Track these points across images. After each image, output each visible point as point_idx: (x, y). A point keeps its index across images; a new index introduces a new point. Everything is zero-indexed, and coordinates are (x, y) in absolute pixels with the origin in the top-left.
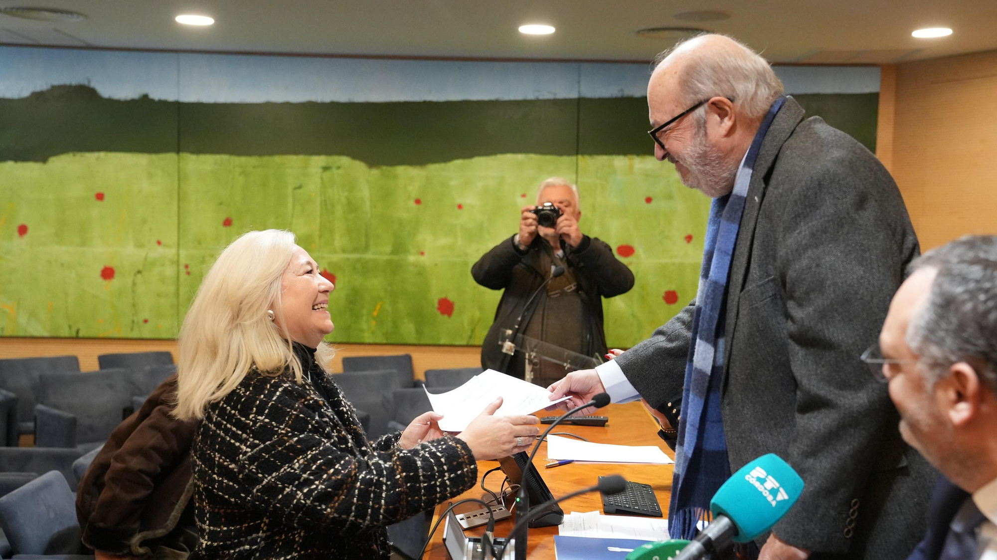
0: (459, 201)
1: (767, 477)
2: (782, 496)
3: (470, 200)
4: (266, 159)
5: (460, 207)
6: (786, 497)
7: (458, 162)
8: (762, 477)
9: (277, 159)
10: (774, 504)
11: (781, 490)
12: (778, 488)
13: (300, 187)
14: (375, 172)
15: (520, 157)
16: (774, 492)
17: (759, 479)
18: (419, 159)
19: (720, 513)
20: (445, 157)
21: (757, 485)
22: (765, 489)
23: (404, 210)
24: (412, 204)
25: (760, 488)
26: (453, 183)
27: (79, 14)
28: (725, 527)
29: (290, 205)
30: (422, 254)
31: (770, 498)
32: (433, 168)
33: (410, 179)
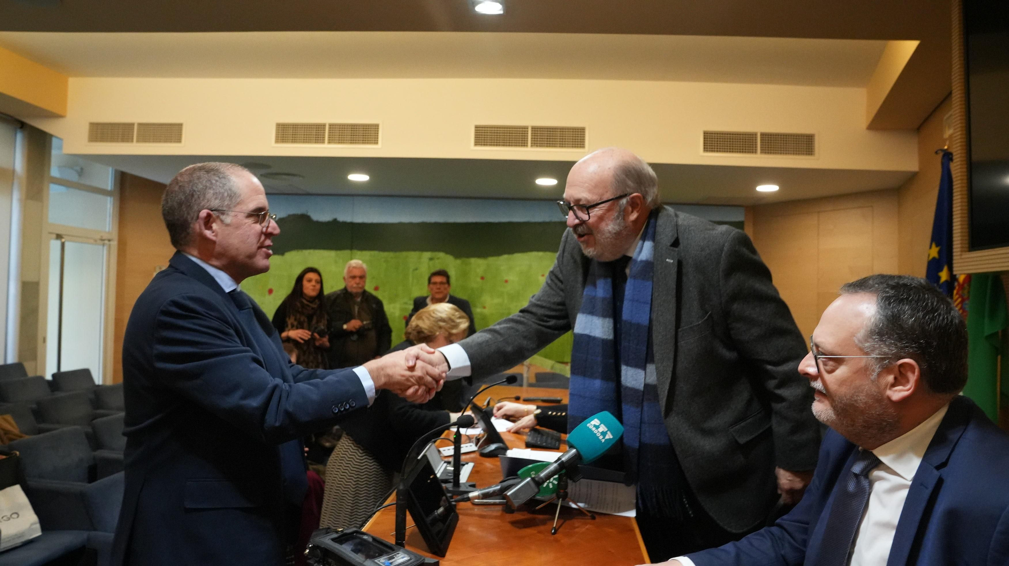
0: (506, 278)
1: (600, 424)
2: (609, 436)
3: (512, 277)
4: (398, 254)
5: (506, 281)
6: (611, 437)
7: (506, 256)
8: (597, 424)
9: (404, 254)
10: (603, 441)
11: (608, 432)
12: (607, 431)
13: (416, 269)
14: (458, 261)
15: (541, 254)
16: (604, 434)
17: (595, 426)
18: (483, 254)
19: (572, 446)
20: (498, 253)
21: (594, 429)
22: (599, 432)
23: (474, 282)
24: (479, 279)
25: (596, 432)
26: (502, 268)
27: (300, 176)
28: (574, 454)
29: (411, 279)
30: (484, 308)
31: (601, 437)
32: (492, 260)
33: (478, 265)
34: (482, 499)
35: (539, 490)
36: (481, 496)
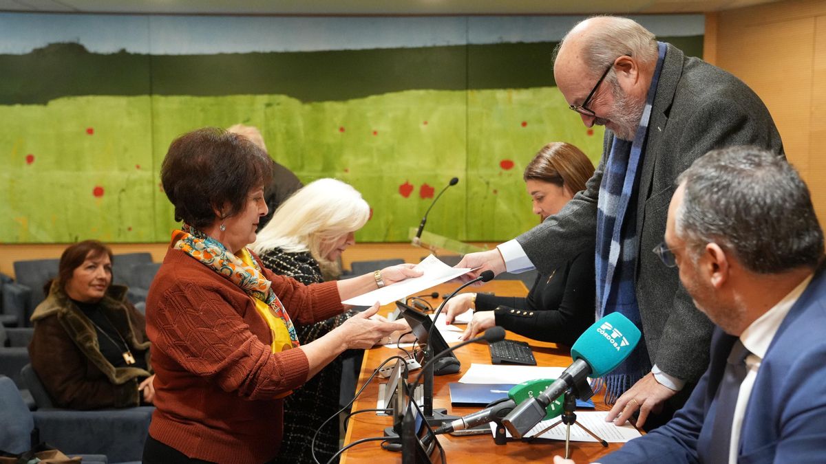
0: (374, 128)
1: (613, 329)
2: (625, 343)
3: (383, 127)
4: (220, 98)
5: (375, 133)
6: (628, 344)
7: (373, 98)
8: (610, 329)
9: (229, 99)
10: (618, 348)
11: (624, 338)
12: (622, 337)
13: (248, 120)
14: (307, 107)
15: (422, 92)
16: (618, 340)
17: (607, 331)
18: (342, 96)
19: (578, 357)
20: (363, 94)
21: (606, 335)
22: (612, 338)
23: (331, 136)
24: (337, 131)
25: (608, 338)
26: (369, 114)
28: (582, 367)
30: (346, 171)
31: (616, 345)
32: (353, 103)
33: (335, 111)
34: (468, 428)
35: (546, 413)
36: (467, 425)
